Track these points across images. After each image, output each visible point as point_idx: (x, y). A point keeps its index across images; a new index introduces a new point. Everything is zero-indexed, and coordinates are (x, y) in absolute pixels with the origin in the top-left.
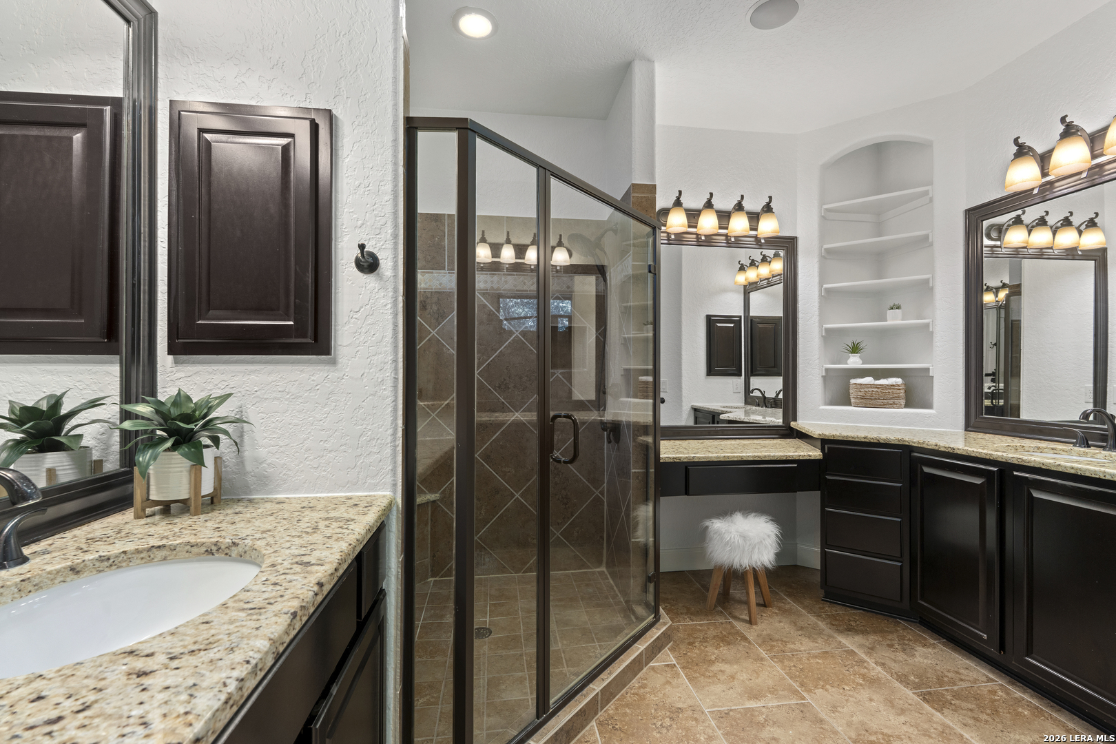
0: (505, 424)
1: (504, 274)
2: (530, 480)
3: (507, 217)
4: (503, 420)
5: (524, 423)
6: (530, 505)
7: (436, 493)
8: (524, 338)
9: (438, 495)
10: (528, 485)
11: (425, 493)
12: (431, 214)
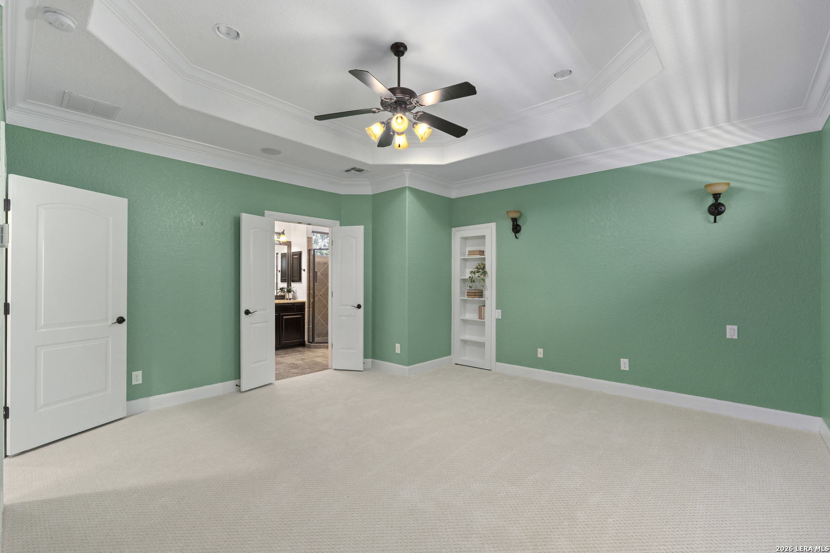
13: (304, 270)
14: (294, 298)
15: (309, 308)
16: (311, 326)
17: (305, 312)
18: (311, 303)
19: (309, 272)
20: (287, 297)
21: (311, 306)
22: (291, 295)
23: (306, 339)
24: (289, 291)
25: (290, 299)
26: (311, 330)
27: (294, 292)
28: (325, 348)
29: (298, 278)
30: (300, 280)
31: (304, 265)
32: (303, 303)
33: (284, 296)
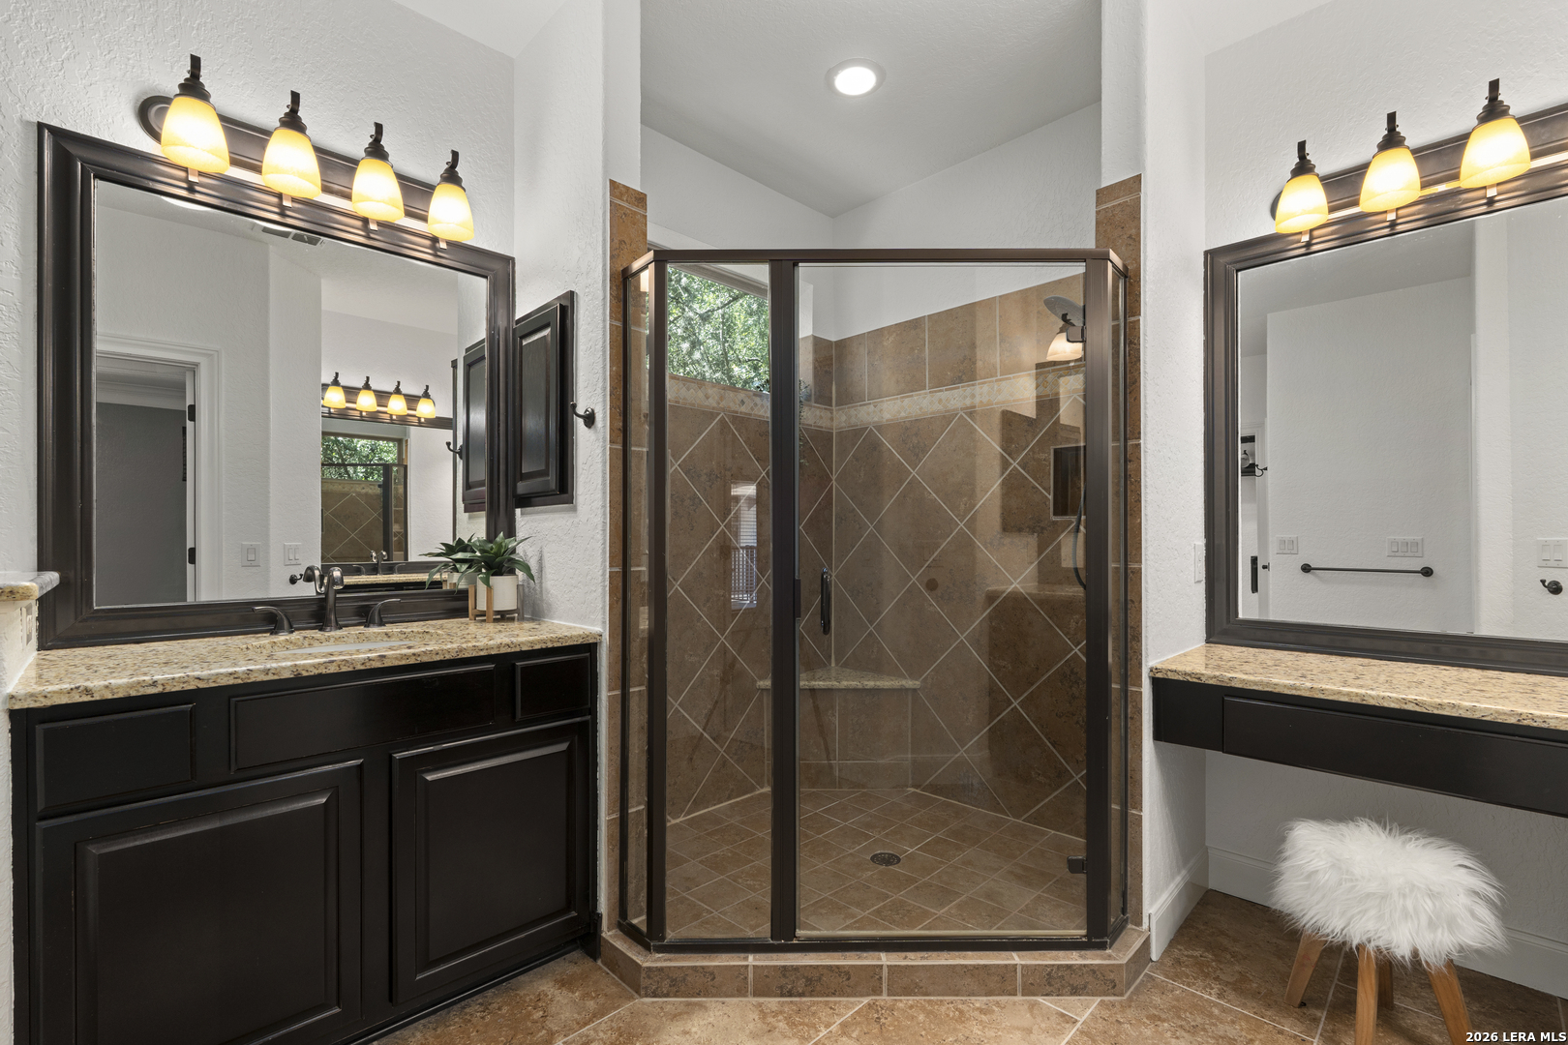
0: (998, 597)
1: (996, 381)
2: (1032, 684)
3: (1000, 297)
4: (995, 591)
5: (1026, 598)
6: (1034, 722)
7: (916, 680)
8: (1024, 470)
9: (917, 683)
10: (1030, 690)
11: (906, 678)
12: (910, 321)
13: (590, 419)
14: (529, 608)
15: (623, 681)
16: (637, 808)
17: (593, 711)
18: (638, 648)
19: (622, 433)
20: (482, 606)
21: (639, 666)
22: (504, 591)
23: (604, 904)
24: (497, 562)
25: (503, 617)
26: (638, 834)
27: (527, 569)
28: (741, 992)
29: (552, 480)
30: (561, 490)
31: (591, 389)
32: (587, 650)
33: (463, 595)
